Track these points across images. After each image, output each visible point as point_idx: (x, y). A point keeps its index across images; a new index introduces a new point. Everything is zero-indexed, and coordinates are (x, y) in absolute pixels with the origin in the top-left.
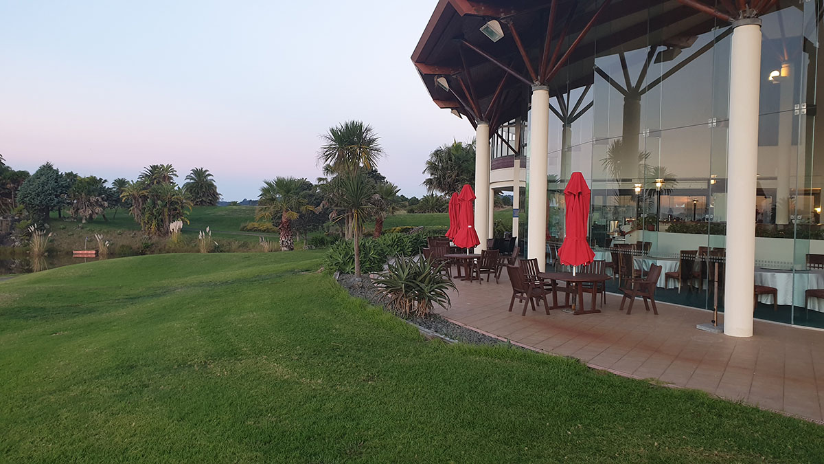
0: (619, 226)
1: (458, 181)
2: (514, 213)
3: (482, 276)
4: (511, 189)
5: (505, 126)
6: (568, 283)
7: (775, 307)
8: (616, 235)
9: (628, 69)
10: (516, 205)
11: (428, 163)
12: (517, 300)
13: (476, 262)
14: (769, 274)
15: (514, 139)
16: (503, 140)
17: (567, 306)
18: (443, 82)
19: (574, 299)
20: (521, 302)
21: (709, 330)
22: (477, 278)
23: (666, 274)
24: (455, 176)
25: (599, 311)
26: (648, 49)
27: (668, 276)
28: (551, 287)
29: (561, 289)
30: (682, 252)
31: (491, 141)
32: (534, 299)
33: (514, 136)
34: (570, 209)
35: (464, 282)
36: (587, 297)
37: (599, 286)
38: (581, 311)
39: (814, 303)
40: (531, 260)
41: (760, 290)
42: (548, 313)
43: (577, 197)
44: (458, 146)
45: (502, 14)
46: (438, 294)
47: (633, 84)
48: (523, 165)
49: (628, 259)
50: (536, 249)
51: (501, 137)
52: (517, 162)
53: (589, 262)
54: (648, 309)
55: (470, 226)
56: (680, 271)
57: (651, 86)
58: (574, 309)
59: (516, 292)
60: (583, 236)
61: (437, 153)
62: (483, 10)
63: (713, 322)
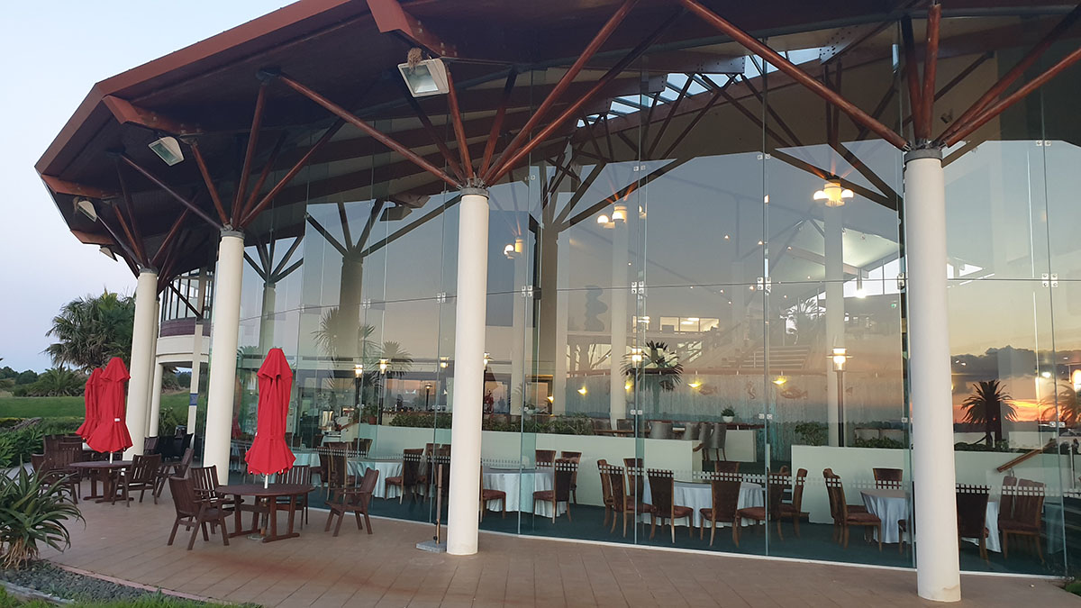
0: (334, 418)
1: (106, 349)
2: (191, 399)
3: (131, 494)
4: (189, 365)
5: (184, 277)
6: (258, 499)
7: (503, 515)
8: (330, 429)
9: (349, 223)
10: (194, 388)
11: (57, 320)
12: (182, 528)
13: (123, 474)
14: (498, 475)
15: (197, 296)
16: (180, 296)
17: (255, 531)
18: (88, 207)
19: (265, 521)
20: (188, 529)
21: (430, 549)
22: (123, 497)
23: (386, 479)
24: (103, 343)
25: (298, 535)
26: (371, 203)
27: (389, 482)
28: (234, 505)
29: (248, 508)
30: (406, 451)
31: (161, 296)
32: (208, 524)
33: (197, 291)
34: (265, 397)
35: (100, 505)
36: (282, 516)
37: (300, 500)
38: (273, 537)
39: (541, 507)
40: (207, 468)
41: (488, 495)
42: (226, 543)
43: (274, 381)
44: (110, 300)
45: (183, 132)
46: (48, 528)
47: (355, 243)
48: (207, 333)
49: (340, 462)
50: (216, 453)
51: (178, 292)
52: (199, 328)
53: (287, 469)
54: (360, 527)
55: (116, 420)
56: (402, 476)
57: (374, 248)
58: (264, 535)
59: (180, 516)
60: (280, 434)
61: (74, 307)
62: (154, 122)
63: (435, 538)
